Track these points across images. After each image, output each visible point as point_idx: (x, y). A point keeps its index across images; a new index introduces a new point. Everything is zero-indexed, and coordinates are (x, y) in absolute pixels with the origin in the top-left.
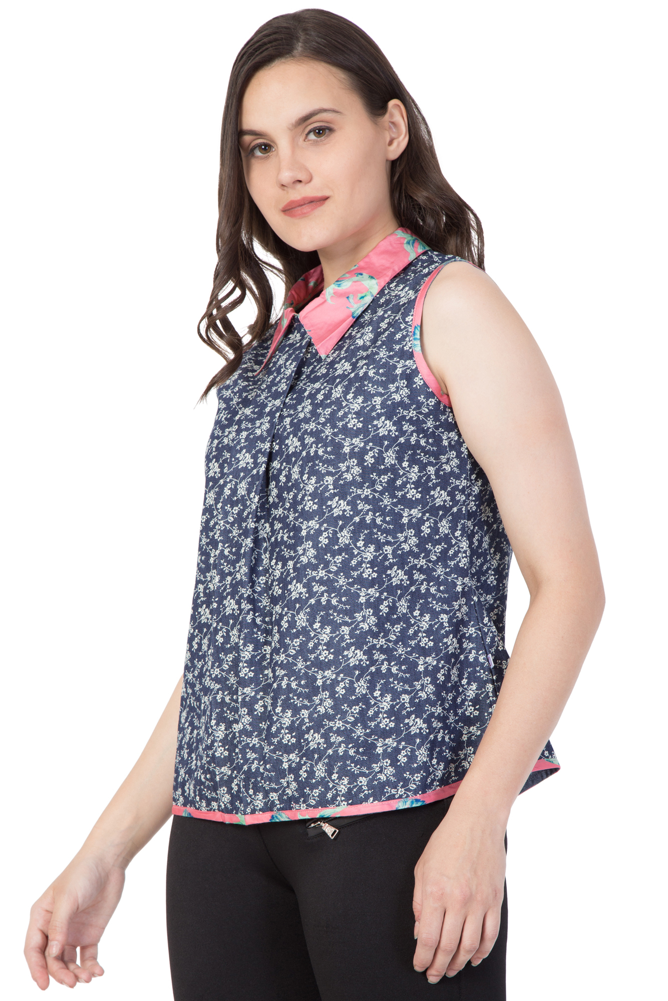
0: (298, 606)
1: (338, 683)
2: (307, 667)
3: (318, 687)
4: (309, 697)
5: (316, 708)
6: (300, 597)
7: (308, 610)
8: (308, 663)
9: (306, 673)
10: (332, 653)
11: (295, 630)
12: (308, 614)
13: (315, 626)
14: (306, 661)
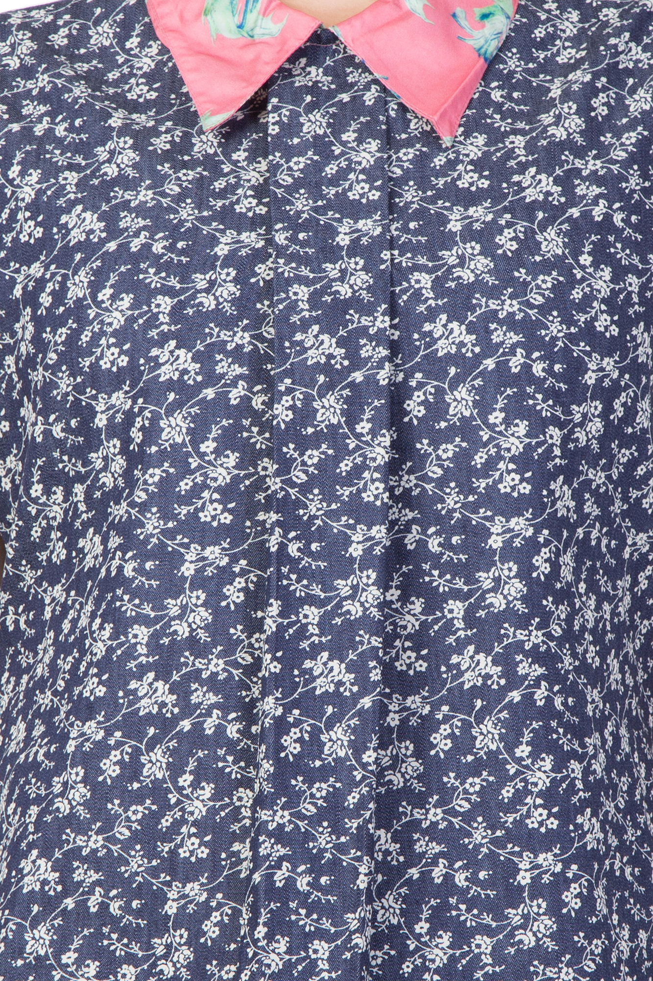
0: (479, 703)
1: (567, 883)
2: (494, 841)
3: (521, 888)
4: (496, 909)
5: (512, 935)
6: (484, 684)
7: (505, 715)
8: (499, 833)
9: (492, 855)
10: (555, 816)
11: (470, 758)
12: (504, 723)
13: (518, 752)
14: (493, 827)
